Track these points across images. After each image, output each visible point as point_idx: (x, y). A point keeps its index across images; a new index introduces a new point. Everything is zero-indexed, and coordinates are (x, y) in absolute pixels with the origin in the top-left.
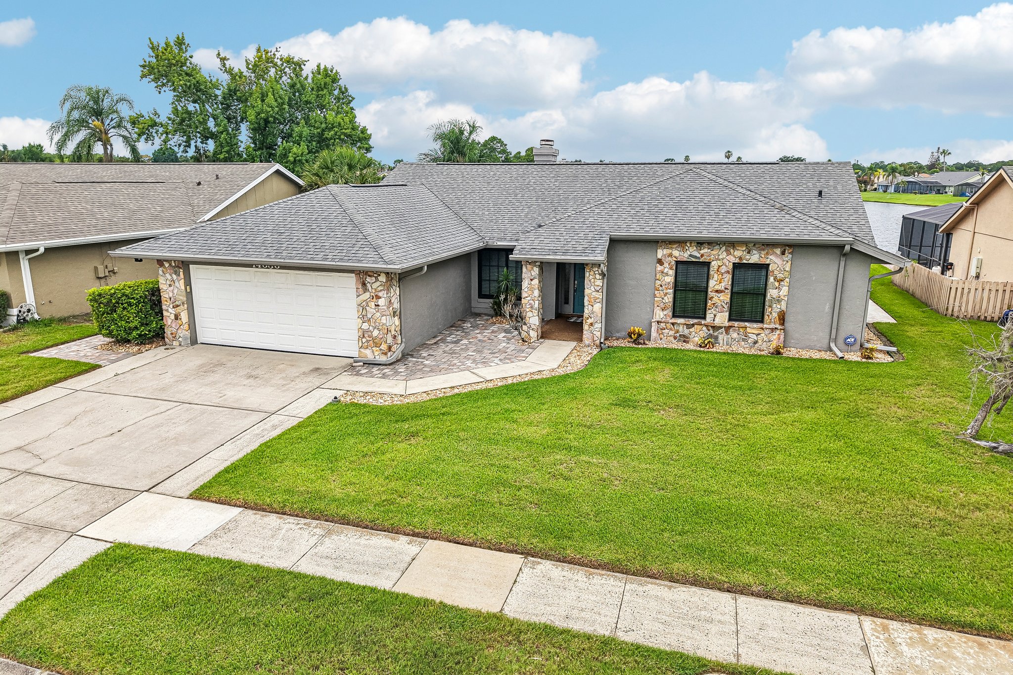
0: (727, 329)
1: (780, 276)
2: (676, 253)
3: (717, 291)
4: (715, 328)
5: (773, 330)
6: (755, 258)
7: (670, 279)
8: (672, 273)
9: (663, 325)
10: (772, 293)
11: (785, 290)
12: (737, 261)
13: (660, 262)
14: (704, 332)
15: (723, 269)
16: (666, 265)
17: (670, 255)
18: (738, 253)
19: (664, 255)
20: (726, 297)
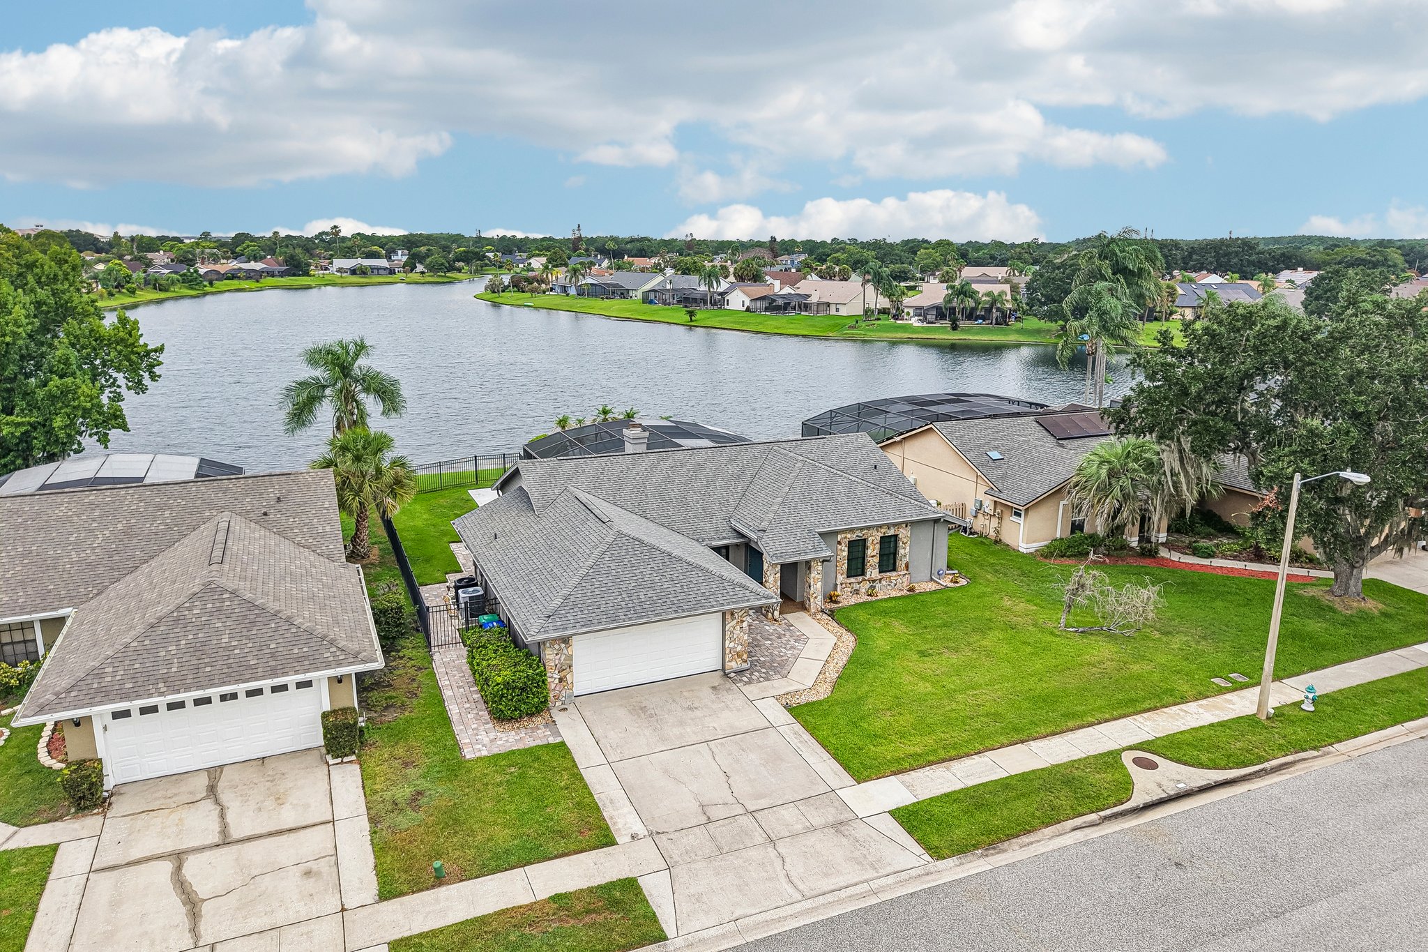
0: (880, 580)
1: (905, 540)
2: (849, 536)
3: (872, 556)
4: (874, 581)
5: (904, 575)
6: (891, 532)
7: (845, 554)
8: (846, 549)
9: (844, 586)
10: (901, 552)
11: (908, 548)
12: (882, 535)
13: (839, 543)
14: (868, 585)
15: (875, 542)
16: (843, 544)
17: (846, 538)
18: (883, 530)
19: (842, 539)
20: (877, 560)
